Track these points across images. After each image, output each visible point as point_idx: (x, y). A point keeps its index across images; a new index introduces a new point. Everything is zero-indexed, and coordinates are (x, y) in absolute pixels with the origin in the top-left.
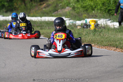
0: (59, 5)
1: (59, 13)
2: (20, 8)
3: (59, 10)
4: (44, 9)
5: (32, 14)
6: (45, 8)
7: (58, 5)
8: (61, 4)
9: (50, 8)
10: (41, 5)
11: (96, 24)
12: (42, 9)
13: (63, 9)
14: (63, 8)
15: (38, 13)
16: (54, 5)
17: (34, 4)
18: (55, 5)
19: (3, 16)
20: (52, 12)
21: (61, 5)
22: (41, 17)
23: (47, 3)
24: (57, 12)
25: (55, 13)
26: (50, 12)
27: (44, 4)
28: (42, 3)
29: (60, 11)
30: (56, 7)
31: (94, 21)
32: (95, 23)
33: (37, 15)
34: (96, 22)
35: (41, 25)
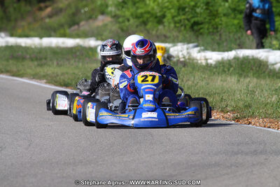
0: (83, 11)
1: (82, 28)
3: (82, 23)
4: (47, 20)
5: (20, 31)
6: (50, 16)
7: (80, 11)
8: (86, 9)
9: (61, 18)
10: (41, 9)
11: (166, 55)
12: (42, 19)
13: (91, 21)
14: (91, 17)
16: (70, 11)
17: (24, 8)
18: (73, 10)
20: (66, 27)
21: (85, 12)
22: (41, 37)
23: (55, 5)
24: (76, 27)
25: (73, 28)
26: (62, 26)
27: (46, 7)
28: (42, 5)
29: (83, 25)
30: (74, 14)
31: (162, 48)
32: (164, 53)
33: (32, 33)
34: (166, 50)
35: (40, 56)
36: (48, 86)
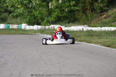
2: (81, 19)
5: (92, 24)
6: (105, 18)
9: (110, 19)
12: (102, 19)
15: (98, 24)
17: (94, 15)
18: (115, 15)
19: (66, 27)
20: (112, 22)
22: (101, 27)
23: (107, 14)
25: (114, 23)
26: (110, 22)
27: (104, 14)
28: (102, 14)
30: (115, 17)
35: (100, 34)
36: (101, 47)
